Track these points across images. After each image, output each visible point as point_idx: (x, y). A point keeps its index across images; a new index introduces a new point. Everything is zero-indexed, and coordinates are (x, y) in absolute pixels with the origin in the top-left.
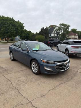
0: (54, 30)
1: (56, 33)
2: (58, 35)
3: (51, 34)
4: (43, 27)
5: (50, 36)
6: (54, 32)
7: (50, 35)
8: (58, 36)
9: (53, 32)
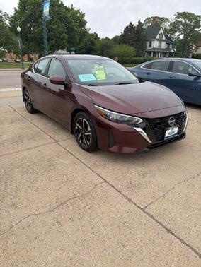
0: (161, 31)
1: (164, 38)
2: (168, 44)
3: (151, 43)
4: (131, 23)
5: (148, 48)
6: (161, 35)
7: (148, 43)
8: (171, 47)
9: (157, 37)
